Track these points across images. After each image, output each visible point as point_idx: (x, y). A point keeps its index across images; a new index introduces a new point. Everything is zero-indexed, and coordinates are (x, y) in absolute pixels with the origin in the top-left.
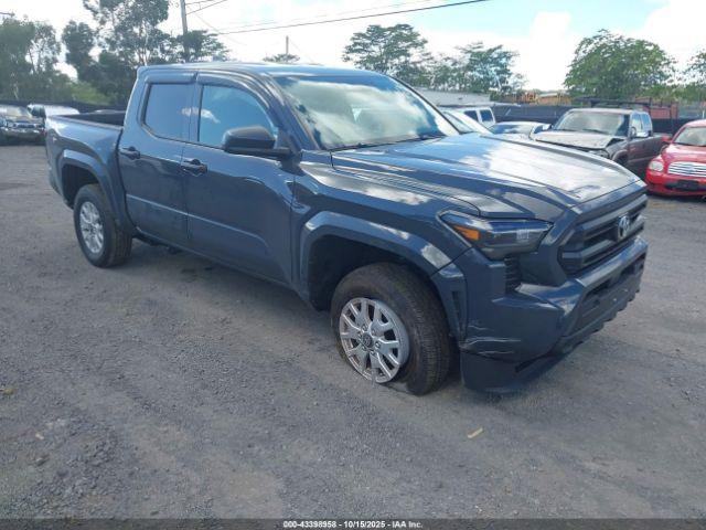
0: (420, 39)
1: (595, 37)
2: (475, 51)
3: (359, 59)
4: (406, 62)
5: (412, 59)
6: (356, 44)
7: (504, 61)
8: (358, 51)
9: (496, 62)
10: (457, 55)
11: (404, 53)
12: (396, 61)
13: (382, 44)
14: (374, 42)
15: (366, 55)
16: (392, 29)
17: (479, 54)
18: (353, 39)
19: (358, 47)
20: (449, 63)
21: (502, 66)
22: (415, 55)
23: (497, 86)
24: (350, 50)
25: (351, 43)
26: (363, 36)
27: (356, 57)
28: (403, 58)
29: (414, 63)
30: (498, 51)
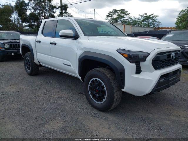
0: (128, 13)
1: (186, 9)
2: (145, 16)
3: (110, 19)
4: (124, 19)
5: (126, 19)
6: (109, 15)
7: (154, 18)
8: (110, 17)
9: (152, 19)
10: (139, 17)
11: (123, 17)
12: (121, 19)
13: (117, 15)
14: (115, 14)
15: (112, 18)
16: (119, 11)
17: (146, 17)
18: (109, 13)
19: (110, 16)
20: (137, 19)
21: (154, 19)
22: (126, 17)
23: (152, 26)
24: (108, 16)
25: (108, 14)
26: (111, 12)
27: (109, 18)
28: (123, 19)
29: (126, 20)
30: (152, 15)
